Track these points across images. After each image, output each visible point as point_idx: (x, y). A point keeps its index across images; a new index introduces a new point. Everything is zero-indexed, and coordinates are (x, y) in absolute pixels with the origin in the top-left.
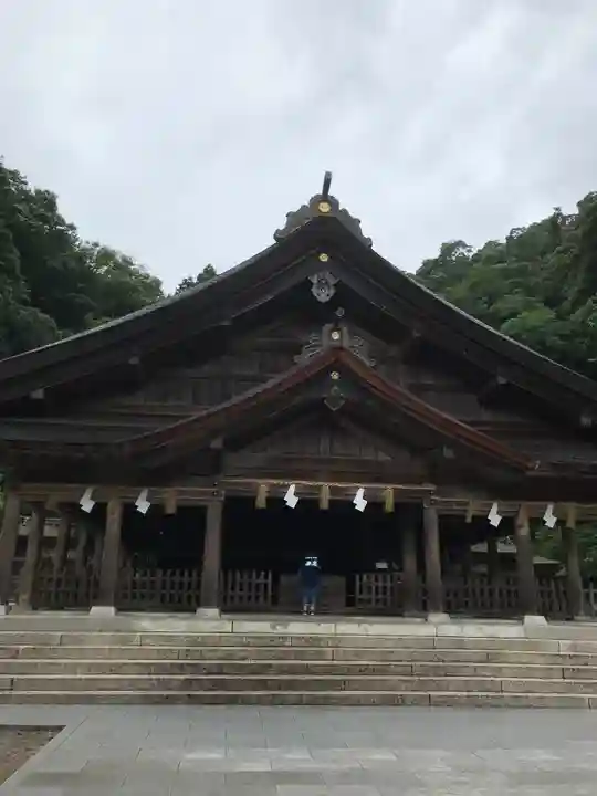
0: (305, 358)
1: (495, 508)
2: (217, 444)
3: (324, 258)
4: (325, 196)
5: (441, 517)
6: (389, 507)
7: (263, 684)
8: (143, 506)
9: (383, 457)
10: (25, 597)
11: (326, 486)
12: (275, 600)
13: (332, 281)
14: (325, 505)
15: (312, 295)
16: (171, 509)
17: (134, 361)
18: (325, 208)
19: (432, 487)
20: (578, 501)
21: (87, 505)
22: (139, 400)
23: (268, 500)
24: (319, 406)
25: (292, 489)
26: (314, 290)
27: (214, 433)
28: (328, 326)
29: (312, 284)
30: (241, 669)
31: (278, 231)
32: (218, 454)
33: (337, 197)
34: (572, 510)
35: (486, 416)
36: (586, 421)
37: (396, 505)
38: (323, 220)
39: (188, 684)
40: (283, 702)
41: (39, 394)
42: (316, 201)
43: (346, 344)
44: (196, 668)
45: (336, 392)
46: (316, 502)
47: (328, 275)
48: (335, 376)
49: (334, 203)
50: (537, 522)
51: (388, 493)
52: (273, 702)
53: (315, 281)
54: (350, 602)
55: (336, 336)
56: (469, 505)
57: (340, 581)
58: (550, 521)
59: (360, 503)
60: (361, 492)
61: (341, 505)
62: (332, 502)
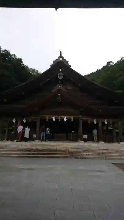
0: (53, 91)
1: (95, 120)
3: (61, 70)
4: (61, 57)
5: (83, 122)
6: (72, 120)
7: (41, 154)
8: (25, 121)
11: (59, 117)
13: (62, 74)
14: (59, 120)
15: (58, 78)
16: (29, 122)
18: (61, 59)
19: (80, 116)
21: (14, 121)
23: (49, 120)
25: (54, 117)
26: (59, 77)
27: (36, 107)
28: (58, 85)
29: (58, 76)
30: (38, 151)
31: (51, 65)
32: (37, 111)
33: (63, 57)
34: (111, 121)
37: (74, 120)
38: (60, 62)
39: (28, 154)
40: (45, 157)
42: (59, 58)
43: (61, 88)
44: (30, 151)
45: (59, 98)
47: (61, 73)
48: (59, 95)
49: (63, 58)
50: (103, 123)
51: (72, 118)
52: (42, 157)
53: (59, 75)
54: (67, 139)
55: (59, 87)
56: (89, 120)
57: (65, 135)
58: (106, 123)
59: (65, 120)
60: (65, 117)
61: (63, 120)
62: (61, 120)
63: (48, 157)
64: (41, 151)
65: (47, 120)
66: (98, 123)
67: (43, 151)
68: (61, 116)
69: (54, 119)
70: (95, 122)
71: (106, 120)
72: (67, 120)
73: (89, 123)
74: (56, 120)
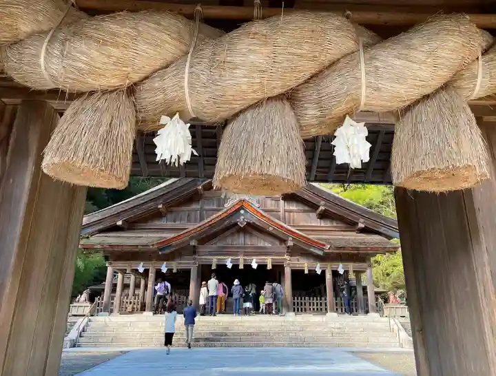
0: (228, 205)
1: (319, 265)
2: (193, 243)
5: (292, 270)
6: (269, 267)
9: (268, 245)
10: (116, 310)
11: (241, 259)
14: (241, 267)
16: (175, 271)
17: (160, 206)
19: (287, 257)
20: (355, 262)
21: (141, 270)
22: (164, 222)
23: (218, 265)
24: (236, 224)
25: (230, 259)
27: (192, 238)
32: (194, 246)
34: (351, 266)
36: (361, 225)
37: (273, 266)
41: (120, 223)
43: (247, 198)
45: (242, 220)
46: (238, 265)
48: (242, 212)
50: (335, 273)
51: (269, 261)
56: (305, 265)
59: (255, 266)
60: (254, 261)
61: (248, 267)
62: (244, 265)
63: (222, 346)
65: (214, 267)
66: (323, 272)
68: (245, 258)
69: (229, 266)
70: (319, 272)
71: (341, 265)
72: (259, 266)
73: (306, 272)
74: (233, 266)
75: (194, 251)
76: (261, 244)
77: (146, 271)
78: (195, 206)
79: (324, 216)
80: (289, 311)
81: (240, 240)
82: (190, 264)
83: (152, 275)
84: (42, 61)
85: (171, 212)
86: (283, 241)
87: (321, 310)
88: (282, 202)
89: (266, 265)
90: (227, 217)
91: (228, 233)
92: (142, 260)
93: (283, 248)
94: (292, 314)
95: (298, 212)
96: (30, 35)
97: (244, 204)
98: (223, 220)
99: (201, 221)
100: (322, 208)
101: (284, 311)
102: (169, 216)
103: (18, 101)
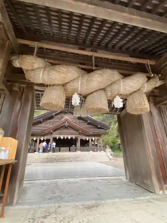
0: (63, 120)
2: (52, 131)
5: (80, 139)
6: (74, 138)
7: (56, 160)
9: (73, 132)
11: (66, 136)
12: (60, 151)
14: (66, 138)
16: (45, 139)
17: (41, 120)
19: (79, 135)
21: (35, 139)
22: (42, 125)
23: (58, 138)
24: (65, 126)
25: (62, 136)
28: (66, 116)
30: (53, 158)
32: (52, 132)
34: (96, 138)
35: (88, 126)
36: (99, 127)
39: (47, 160)
43: (68, 118)
44: (48, 158)
45: (66, 124)
46: (65, 138)
48: (67, 122)
50: (92, 140)
52: (57, 162)
54: (70, 151)
56: (84, 138)
57: (69, 148)
58: (94, 139)
59: (69, 138)
60: (69, 136)
61: (67, 138)
63: (60, 162)
64: (55, 158)
65: (57, 138)
66: (89, 140)
67: (56, 158)
69: (62, 138)
70: (87, 139)
71: (94, 138)
72: (71, 138)
73: (84, 140)
74: (63, 138)
75: (51, 133)
76: (72, 132)
77: (36, 140)
78: (51, 120)
79: (89, 124)
80: (79, 151)
81: (65, 131)
82: (51, 137)
83: (38, 141)
84: (41, 75)
85: (44, 122)
86: (78, 131)
87: (88, 151)
88: (77, 120)
89: (73, 138)
90: (62, 124)
91: (62, 128)
92: (35, 136)
93: (78, 133)
94: (80, 152)
95: (82, 122)
96: (37, 68)
97: (67, 120)
98: (60, 125)
99: (53, 125)
100: (89, 121)
101: (77, 151)
102: (44, 123)
103: (25, 86)
